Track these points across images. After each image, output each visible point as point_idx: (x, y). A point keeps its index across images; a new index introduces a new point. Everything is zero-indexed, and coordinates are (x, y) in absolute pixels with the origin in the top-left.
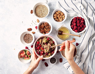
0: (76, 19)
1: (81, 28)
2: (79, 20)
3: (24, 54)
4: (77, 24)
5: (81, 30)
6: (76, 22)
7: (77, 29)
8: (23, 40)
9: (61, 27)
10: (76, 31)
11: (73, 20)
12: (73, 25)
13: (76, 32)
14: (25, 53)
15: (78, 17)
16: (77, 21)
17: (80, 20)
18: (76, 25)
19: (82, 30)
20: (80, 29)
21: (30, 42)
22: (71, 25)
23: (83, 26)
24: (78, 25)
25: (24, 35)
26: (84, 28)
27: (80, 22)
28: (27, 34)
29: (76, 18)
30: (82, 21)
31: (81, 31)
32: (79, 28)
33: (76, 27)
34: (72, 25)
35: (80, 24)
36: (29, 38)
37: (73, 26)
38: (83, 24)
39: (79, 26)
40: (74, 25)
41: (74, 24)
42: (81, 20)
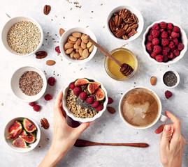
0: (160, 28)
1: (171, 51)
2: (166, 30)
3: (17, 130)
4: (160, 42)
5: (171, 56)
6: (159, 37)
7: (160, 53)
8: (19, 86)
9: (121, 48)
10: (158, 57)
11: (150, 29)
12: (151, 42)
13: (158, 61)
14: (21, 127)
15: (163, 23)
16: (161, 33)
17: (169, 31)
18: (160, 44)
19: (175, 56)
20: (169, 54)
21: (36, 93)
22: (146, 43)
23: (176, 47)
24: (164, 42)
25: (22, 74)
26: (180, 51)
27: (169, 35)
28: (28, 72)
29: (159, 24)
30: (174, 34)
31: (171, 59)
32: (166, 51)
33: (159, 47)
34: (149, 45)
35: (170, 41)
36: (33, 83)
37: (152, 47)
38: (176, 41)
39: (167, 46)
40: (154, 43)
41: (155, 41)
42: (172, 31)
